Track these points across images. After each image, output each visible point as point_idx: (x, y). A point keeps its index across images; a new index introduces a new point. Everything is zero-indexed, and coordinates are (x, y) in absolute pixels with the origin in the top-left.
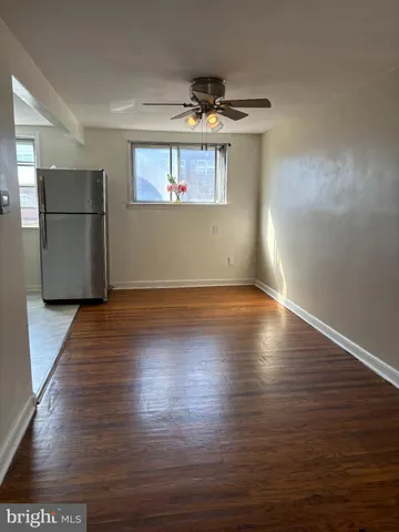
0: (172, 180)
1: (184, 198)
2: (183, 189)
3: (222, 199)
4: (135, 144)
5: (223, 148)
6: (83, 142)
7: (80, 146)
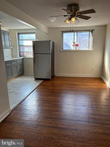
0: (74, 43)
1: (78, 48)
2: (77, 45)
3: (91, 49)
4: (63, 32)
5: (92, 31)
6: (48, 33)
7: (47, 33)
